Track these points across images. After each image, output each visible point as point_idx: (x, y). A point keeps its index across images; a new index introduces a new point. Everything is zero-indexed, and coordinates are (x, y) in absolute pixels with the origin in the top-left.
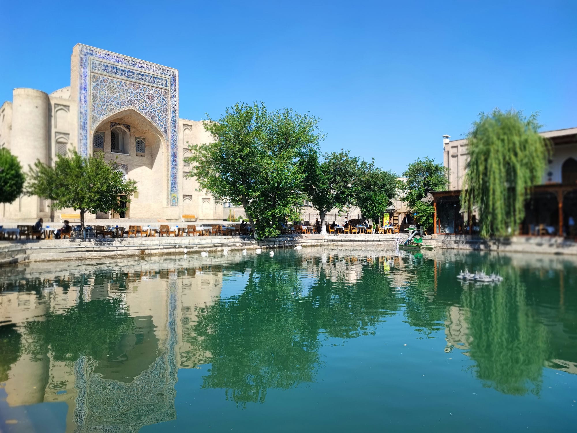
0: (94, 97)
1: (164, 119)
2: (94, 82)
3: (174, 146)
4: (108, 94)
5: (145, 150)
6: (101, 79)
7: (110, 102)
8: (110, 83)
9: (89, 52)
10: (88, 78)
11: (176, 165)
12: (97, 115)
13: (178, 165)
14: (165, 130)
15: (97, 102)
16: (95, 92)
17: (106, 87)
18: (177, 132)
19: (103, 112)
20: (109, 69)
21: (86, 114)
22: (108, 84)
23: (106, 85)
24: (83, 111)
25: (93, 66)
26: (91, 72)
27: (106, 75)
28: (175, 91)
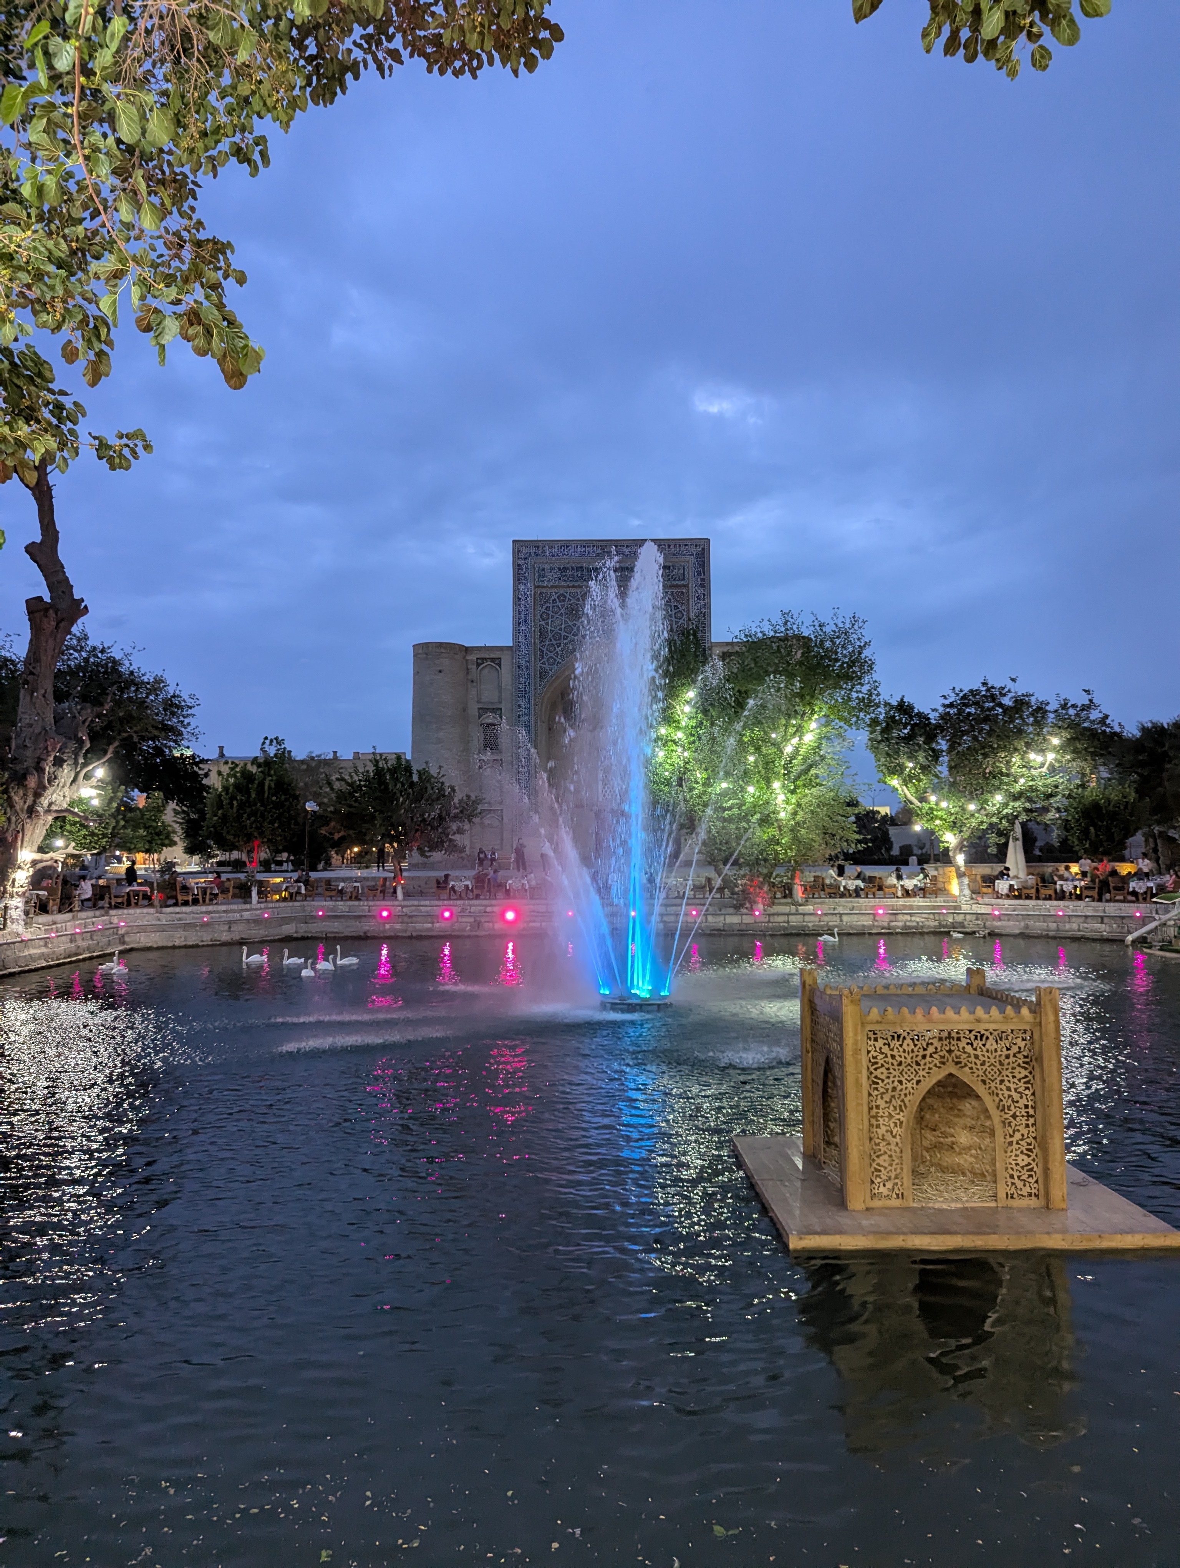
0: (542, 632)
2: (541, 605)
4: (566, 622)
6: (555, 597)
7: (571, 637)
8: (570, 600)
9: (532, 550)
10: (530, 600)
12: (547, 666)
15: (547, 643)
16: (543, 623)
17: (563, 611)
19: (559, 659)
20: (569, 573)
21: (527, 668)
22: (566, 603)
23: (563, 606)
24: (523, 662)
25: (539, 576)
26: (536, 587)
27: (563, 587)
28: (703, 586)
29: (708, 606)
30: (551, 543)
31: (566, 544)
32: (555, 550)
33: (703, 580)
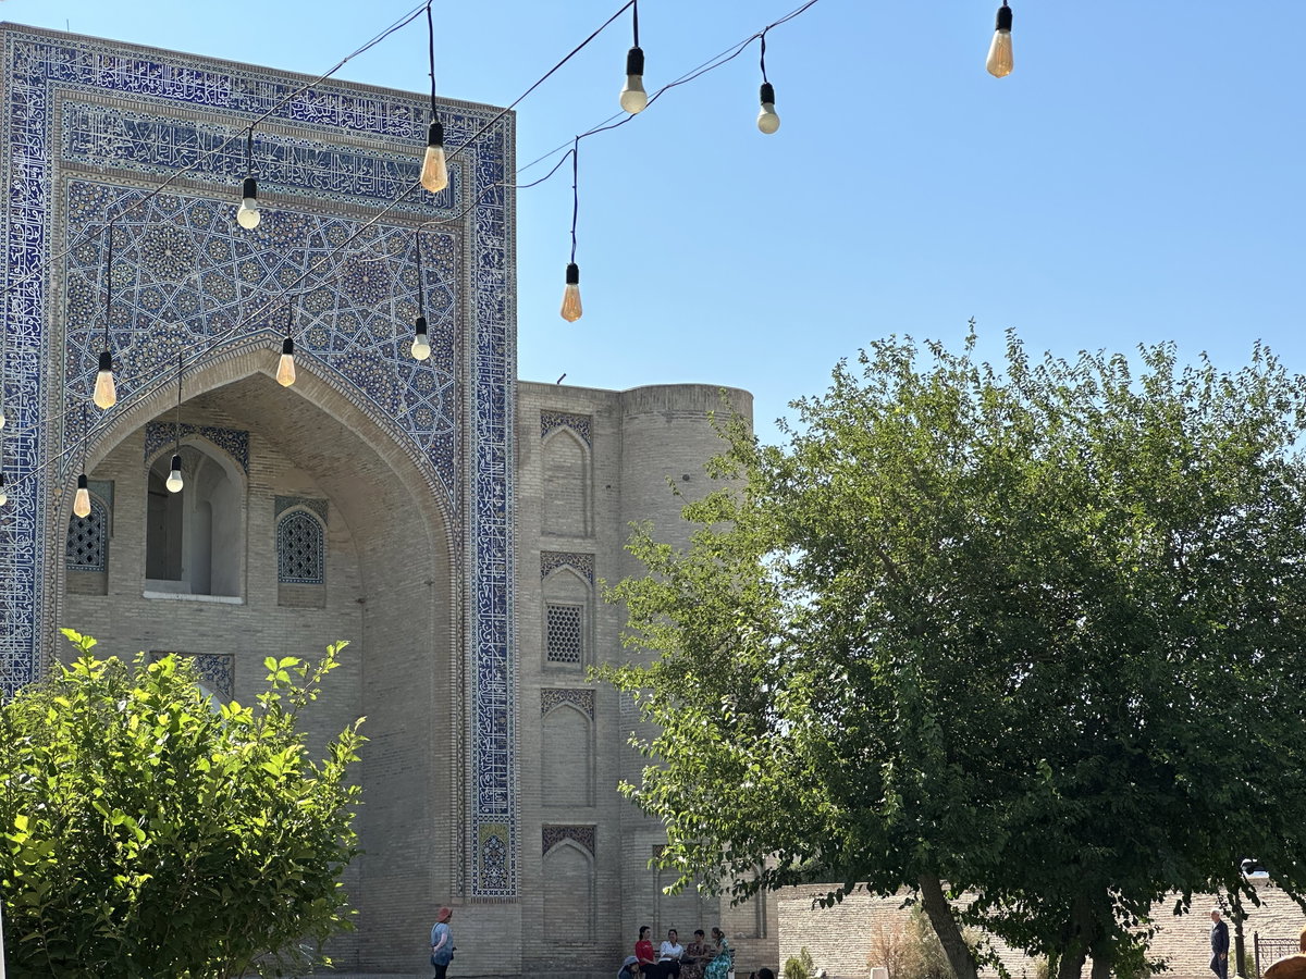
0: (78, 300)
1: (440, 390)
2: (77, 221)
3: (495, 544)
4: (146, 279)
5: (329, 570)
6: (113, 201)
7: (158, 321)
8: (156, 217)
9: (56, 61)
10: (48, 201)
11: (503, 652)
13: (513, 653)
14: (445, 455)
15: (91, 329)
16: (79, 271)
17: (136, 243)
18: (510, 460)
20: (154, 141)
22: (148, 224)
23: (138, 231)
24: (20, 377)
25: (75, 136)
26: (63, 166)
27: (138, 177)
28: (497, 230)
29: (509, 284)
30: (111, 50)
31: (149, 62)
32: (119, 71)
33: (499, 215)
